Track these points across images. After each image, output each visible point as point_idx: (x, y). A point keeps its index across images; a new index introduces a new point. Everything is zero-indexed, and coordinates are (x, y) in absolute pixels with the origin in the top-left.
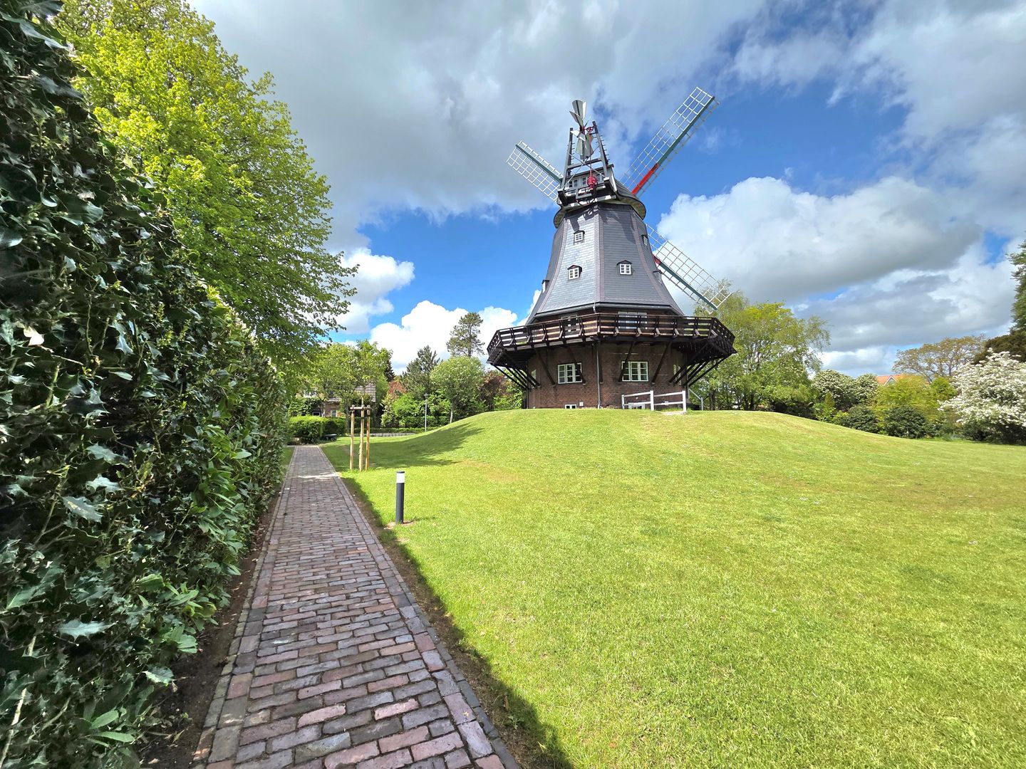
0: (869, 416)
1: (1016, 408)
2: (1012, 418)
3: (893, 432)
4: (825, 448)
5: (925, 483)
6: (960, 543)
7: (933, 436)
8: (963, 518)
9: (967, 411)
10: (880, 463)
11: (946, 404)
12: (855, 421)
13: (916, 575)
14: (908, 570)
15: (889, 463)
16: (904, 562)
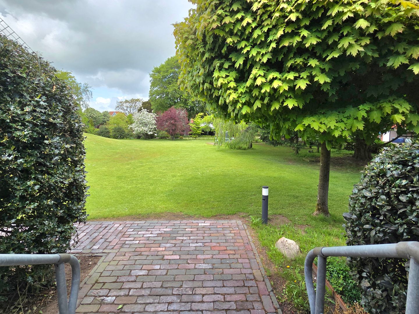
0: (107, 130)
1: (147, 128)
2: (146, 131)
3: (115, 137)
4: (93, 145)
5: (123, 155)
6: (129, 169)
7: (127, 138)
8: (130, 163)
9: (136, 129)
10: (111, 150)
11: (130, 126)
12: (102, 133)
13: (120, 178)
14: (118, 177)
15: (114, 150)
16: (117, 175)
